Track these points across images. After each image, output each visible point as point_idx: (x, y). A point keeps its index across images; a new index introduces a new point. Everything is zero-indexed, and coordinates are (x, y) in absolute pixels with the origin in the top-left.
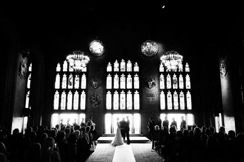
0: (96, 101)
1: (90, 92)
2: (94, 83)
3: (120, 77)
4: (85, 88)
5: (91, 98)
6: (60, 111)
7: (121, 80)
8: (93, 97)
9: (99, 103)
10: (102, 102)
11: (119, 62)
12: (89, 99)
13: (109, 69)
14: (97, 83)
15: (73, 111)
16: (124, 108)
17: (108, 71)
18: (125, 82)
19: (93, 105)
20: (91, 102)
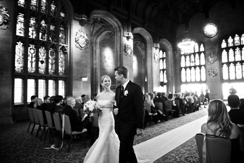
0: (214, 73)
1: (208, 67)
2: (210, 59)
3: (234, 51)
4: (204, 64)
5: (209, 71)
6: (186, 82)
7: (236, 53)
8: (211, 71)
9: (216, 75)
10: (218, 74)
11: (233, 38)
12: (207, 72)
13: (224, 45)
14: (213, 59)
15: (196, 82)
16: (241, 77)
17: (222, 47)
18: (240, 55)
19: (212, 77)
20: (210, 74)
